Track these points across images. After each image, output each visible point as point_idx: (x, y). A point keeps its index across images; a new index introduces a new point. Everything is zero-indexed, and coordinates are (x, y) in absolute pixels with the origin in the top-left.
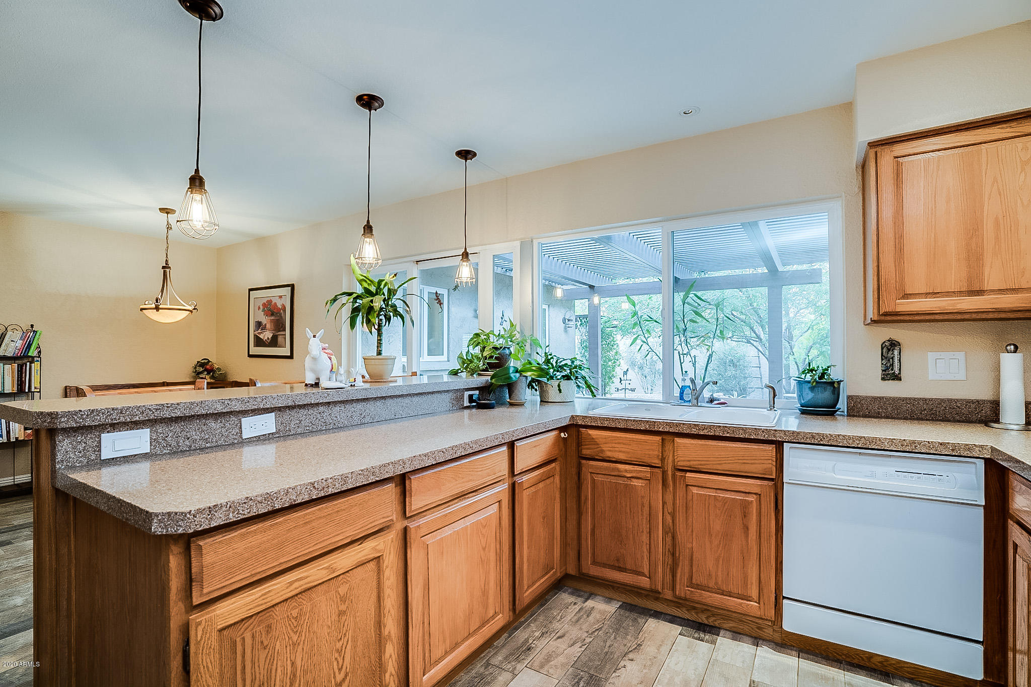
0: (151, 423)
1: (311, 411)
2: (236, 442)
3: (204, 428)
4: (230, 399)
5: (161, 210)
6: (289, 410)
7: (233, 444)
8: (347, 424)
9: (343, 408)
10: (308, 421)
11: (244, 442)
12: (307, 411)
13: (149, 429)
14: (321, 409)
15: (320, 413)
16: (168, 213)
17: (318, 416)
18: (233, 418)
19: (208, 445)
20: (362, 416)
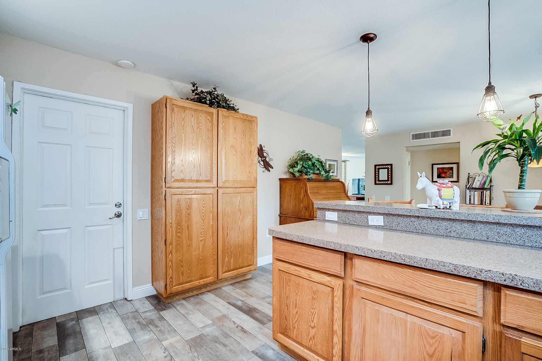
0: (338, 210)
1: (406, 219)
2: (366, 225)
3: (354, 216)
4: (358, 206)
5: (531, 97)
6: (392, 216)
7: (365, 226)
8: (433, 233)
9: (430, 222)
10: (404, 225)
11: (369, 226)
12: (403, 218)
13: (337, 213)
14: (413, 219)
15: (412, 222)
16: (536, 97)
17: (411, 223)
18: (365, 215)
19: (355, 224)
20: (448, 231)
